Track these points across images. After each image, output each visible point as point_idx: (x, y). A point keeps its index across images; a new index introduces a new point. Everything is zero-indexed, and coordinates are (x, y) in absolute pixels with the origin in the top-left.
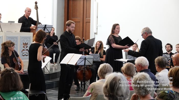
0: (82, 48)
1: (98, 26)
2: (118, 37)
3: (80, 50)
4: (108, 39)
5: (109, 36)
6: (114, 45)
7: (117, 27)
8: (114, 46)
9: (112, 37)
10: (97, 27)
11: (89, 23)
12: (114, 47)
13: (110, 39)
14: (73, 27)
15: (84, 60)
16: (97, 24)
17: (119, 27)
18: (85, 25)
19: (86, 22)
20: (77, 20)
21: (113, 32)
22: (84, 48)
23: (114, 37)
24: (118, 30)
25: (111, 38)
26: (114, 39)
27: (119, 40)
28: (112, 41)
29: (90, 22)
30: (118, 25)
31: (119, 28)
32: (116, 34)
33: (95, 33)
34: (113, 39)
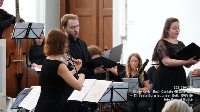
0: (99, 66)
1: (128, 23)
2: (177, 43)
3: (96, 71)
4: (156, 49)
5: (158, 43)
6: (168, 61)
7: (174, 25)
8: (166, 63)
9: (163, 44)
10: (126, 25)
11: (110, 17)
12: (167, 65)
13: (159, 48)
14: (74, 27)
15: (110, 91)
16: (126, 19)
17: (179, 26)
18: (101, 21)
19: (104, 16)
20: (85, 12)
21: (166, 34)
22: (102, 66)
23: (166, 43)
24: (175, 31)
25: (161, 46)
26: (167, 48)
27: (177, 50)
28: (163, 51)
29: (112, 16)
30: (176, 20)
31: (177, 28)
32: (172, 39)
33: (122, 37)
34: (165, 47)
